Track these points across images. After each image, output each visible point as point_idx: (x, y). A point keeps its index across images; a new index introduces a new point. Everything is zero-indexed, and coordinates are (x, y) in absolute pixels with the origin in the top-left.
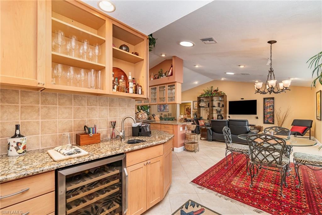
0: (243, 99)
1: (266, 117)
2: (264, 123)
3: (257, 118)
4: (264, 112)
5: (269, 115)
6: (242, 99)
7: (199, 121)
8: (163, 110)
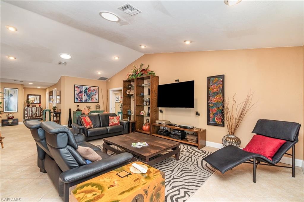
0: (178, 80)
1: (211, 112)
2: (209, 124)
3: (197, 114)
4: (208, 104)
5: (216, 109)
6: (176, 81)
7: (109, 117)
8: (86, 100)
